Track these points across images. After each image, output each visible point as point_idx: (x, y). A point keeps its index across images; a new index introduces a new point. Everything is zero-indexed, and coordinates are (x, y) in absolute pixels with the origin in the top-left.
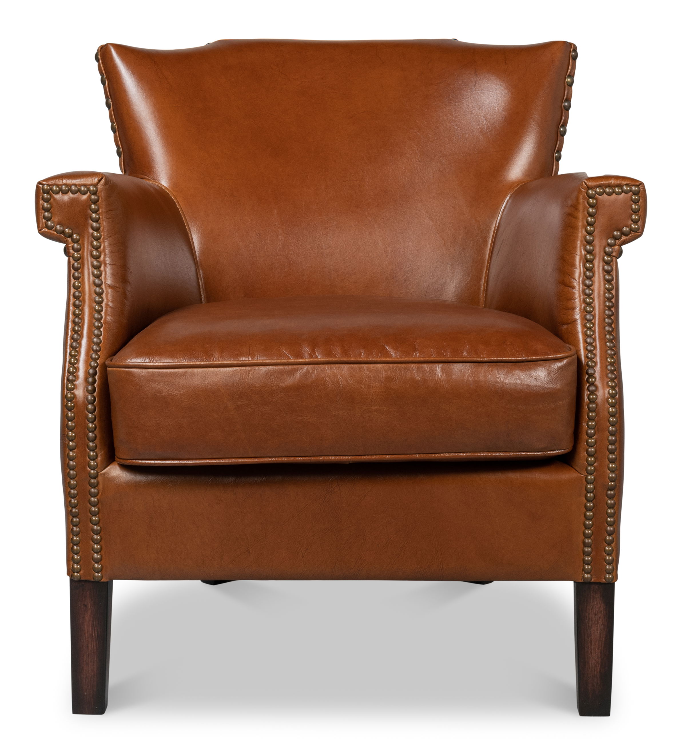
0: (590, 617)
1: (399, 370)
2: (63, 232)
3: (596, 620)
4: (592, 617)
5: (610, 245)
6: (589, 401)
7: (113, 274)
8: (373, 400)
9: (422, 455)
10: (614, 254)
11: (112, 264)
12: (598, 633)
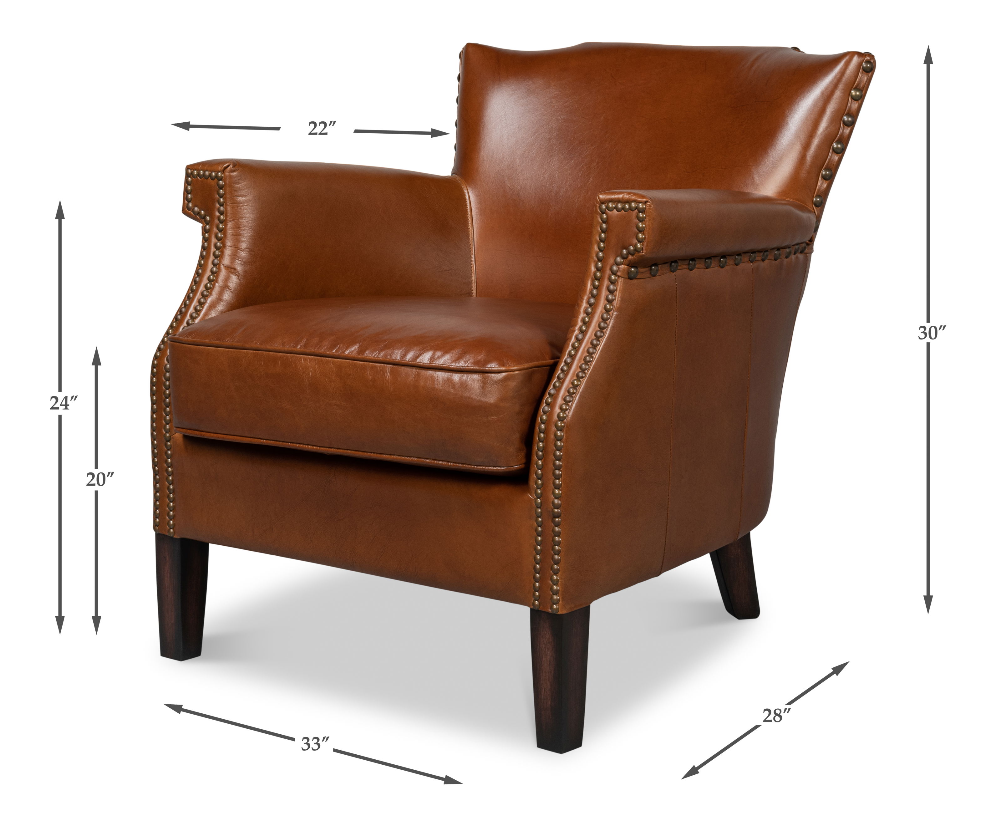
0: (541, 647)
1: (356, 368)
2: (199, 213)
3: (545, 650)
4: (542, 646)
5: (617, 264)
6: (540, 422)
7: (230, 256)
8: (333, 394)
9: (375, 454)
10: (619, 274)
11: (231, 246)
12: (547, 664)
